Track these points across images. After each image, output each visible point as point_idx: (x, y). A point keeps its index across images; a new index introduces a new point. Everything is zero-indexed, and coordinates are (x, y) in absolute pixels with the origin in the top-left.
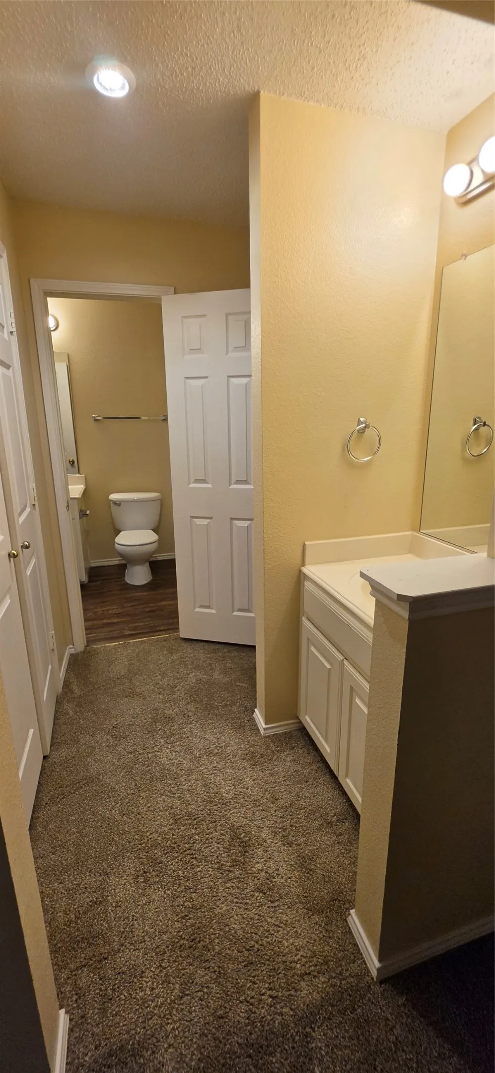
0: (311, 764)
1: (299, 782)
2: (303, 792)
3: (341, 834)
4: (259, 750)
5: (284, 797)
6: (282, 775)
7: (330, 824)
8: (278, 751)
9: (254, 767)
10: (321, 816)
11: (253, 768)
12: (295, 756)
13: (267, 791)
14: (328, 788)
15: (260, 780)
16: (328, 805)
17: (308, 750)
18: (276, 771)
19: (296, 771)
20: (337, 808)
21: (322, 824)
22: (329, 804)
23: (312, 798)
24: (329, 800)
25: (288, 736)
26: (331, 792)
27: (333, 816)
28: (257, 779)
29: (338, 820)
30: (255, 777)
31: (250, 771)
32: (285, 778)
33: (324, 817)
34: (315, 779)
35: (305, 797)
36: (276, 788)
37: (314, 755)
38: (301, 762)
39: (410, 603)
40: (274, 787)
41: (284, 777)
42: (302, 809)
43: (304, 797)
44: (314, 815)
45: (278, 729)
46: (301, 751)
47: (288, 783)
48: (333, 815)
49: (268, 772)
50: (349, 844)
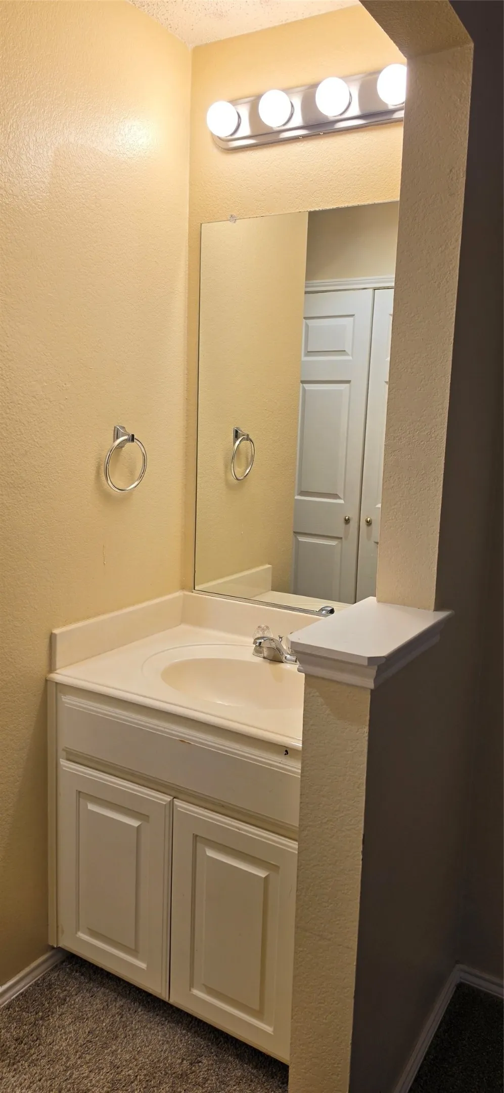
0: (106, 1009)
1: (105, 1046)
2: (119, 1056)
3: (206, 1080)
4: (8, 1035)
5: (94, 1082)
6: (72, 1052)
7: (183, 1076)
8: (42, 1018)
9: (15, 1066)
10: (166, 1073)
11: (15, 1070)
12: (74, 1010)
13: (62, 1089)
14: (151, 1029)
15: (40, 1080)
16: (165, 1053)
17: (89, 991)
18: (57, 1050)
19: (89, 1032)
20: (180, 1049)
21: (173, 1083)
22: (166, 1049)
23: (137, 1057)
24: (163, 1044)
25: (43, 987)
26: (158, 1032)
27: (181, 1063)
28: (32, 1083)
29: (191, 1064)
30: (27, 1083)
31: (13, 1077)
32: (79, 1053)
33: (169, 1072)
34: (125, 1026)
35: (126, 1061)
36: (74, 1076)
37: (104, 993)
38: (89, 1015)
39: (378, 667)
40: (71, 1077)
41: (77, 1052)
42: (132, 1082)
43: (124, 1063)
44: (154, 1078)
45: (22, 984)
46: (78, 999)
47: (88, 1057)
48: (180, 1061)
49: (43, 1062)
50: (223, 1086)
